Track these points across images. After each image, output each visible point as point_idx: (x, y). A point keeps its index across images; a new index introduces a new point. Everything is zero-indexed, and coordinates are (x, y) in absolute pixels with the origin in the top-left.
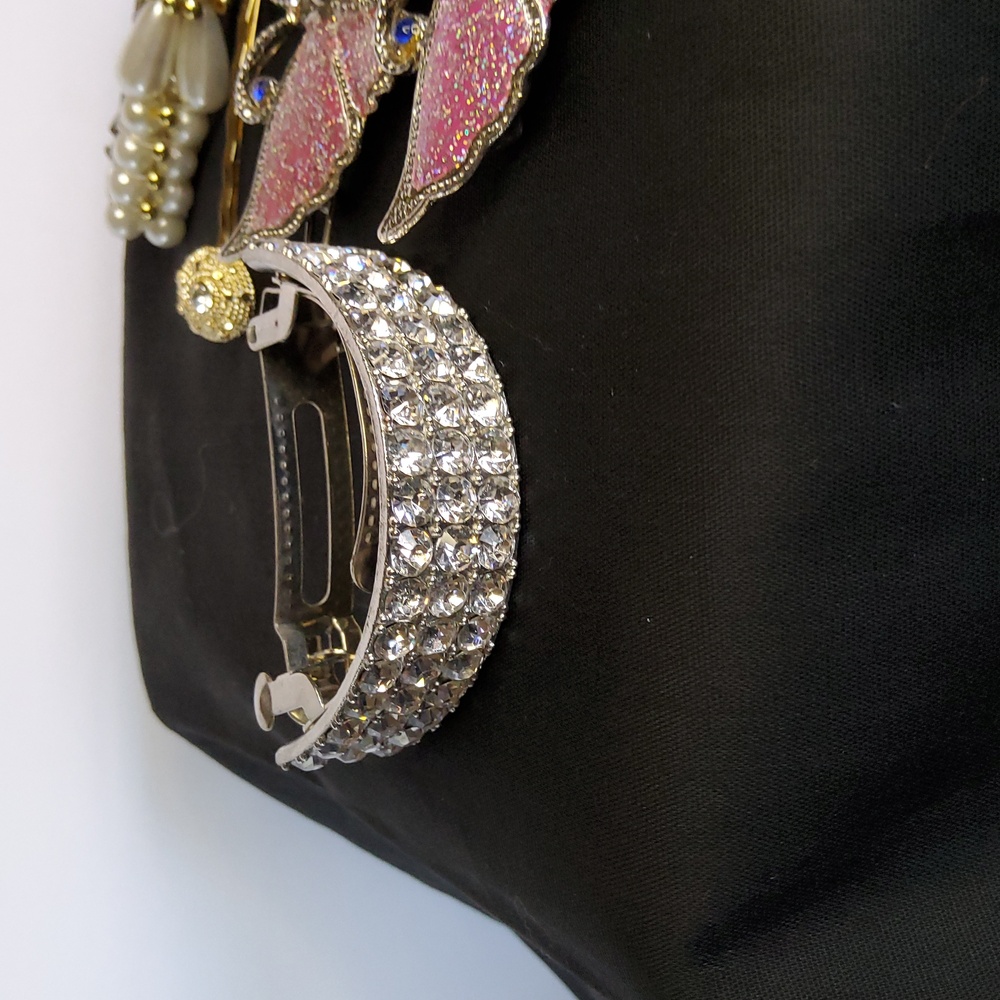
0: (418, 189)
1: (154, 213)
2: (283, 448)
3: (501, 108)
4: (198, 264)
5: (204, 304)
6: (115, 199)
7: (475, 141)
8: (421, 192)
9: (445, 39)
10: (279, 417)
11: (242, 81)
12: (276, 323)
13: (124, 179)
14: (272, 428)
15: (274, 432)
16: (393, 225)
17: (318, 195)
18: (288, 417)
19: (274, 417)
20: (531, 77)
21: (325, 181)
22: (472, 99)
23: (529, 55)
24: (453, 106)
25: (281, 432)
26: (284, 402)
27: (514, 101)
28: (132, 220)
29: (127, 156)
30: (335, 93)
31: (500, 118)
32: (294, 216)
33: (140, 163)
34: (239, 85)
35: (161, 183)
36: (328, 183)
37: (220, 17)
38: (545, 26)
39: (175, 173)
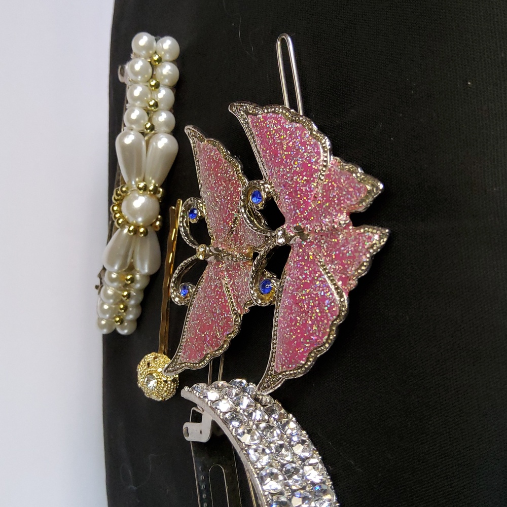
0: (279, 372)
1: (122, 321)
2: (204, 496)
3: (325, 340)
4: (148, 364)
5: (153, 383)
6: (101, 316)
7: (310, 354)
8: (280, 374)
9: (290, 297)
10: (202, 477)
11: (174, 282)
12: (201, 432)
13: (106, 307)
14: (199, 484)
15: (199, 487)
16: (265, 388)
17: (218, 350)
18: (206, 476)
19: (199, 478)
20: (340, 328)
21: (222, 344)
22: (308, 333)
23: (338, 316)
24: (297, 334)
25: (203, 487)
26: (205, 469)
27: (331, 337)
28: (109, 324)
29: (108, 297)
30: (226, 301)
31: (324, 344)
32: (204, 359)
33: (114, 300)
34: (172, 285)
35: (126, 308)
36: (223, 345)
37: (157, 232)
38: (346, 304)
39: (132, 302)
